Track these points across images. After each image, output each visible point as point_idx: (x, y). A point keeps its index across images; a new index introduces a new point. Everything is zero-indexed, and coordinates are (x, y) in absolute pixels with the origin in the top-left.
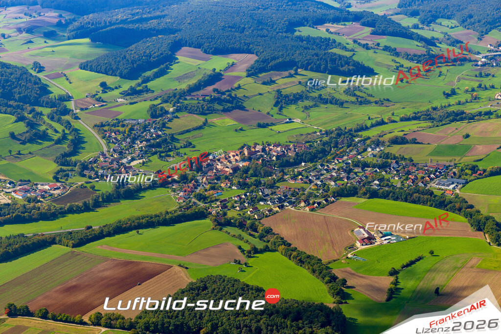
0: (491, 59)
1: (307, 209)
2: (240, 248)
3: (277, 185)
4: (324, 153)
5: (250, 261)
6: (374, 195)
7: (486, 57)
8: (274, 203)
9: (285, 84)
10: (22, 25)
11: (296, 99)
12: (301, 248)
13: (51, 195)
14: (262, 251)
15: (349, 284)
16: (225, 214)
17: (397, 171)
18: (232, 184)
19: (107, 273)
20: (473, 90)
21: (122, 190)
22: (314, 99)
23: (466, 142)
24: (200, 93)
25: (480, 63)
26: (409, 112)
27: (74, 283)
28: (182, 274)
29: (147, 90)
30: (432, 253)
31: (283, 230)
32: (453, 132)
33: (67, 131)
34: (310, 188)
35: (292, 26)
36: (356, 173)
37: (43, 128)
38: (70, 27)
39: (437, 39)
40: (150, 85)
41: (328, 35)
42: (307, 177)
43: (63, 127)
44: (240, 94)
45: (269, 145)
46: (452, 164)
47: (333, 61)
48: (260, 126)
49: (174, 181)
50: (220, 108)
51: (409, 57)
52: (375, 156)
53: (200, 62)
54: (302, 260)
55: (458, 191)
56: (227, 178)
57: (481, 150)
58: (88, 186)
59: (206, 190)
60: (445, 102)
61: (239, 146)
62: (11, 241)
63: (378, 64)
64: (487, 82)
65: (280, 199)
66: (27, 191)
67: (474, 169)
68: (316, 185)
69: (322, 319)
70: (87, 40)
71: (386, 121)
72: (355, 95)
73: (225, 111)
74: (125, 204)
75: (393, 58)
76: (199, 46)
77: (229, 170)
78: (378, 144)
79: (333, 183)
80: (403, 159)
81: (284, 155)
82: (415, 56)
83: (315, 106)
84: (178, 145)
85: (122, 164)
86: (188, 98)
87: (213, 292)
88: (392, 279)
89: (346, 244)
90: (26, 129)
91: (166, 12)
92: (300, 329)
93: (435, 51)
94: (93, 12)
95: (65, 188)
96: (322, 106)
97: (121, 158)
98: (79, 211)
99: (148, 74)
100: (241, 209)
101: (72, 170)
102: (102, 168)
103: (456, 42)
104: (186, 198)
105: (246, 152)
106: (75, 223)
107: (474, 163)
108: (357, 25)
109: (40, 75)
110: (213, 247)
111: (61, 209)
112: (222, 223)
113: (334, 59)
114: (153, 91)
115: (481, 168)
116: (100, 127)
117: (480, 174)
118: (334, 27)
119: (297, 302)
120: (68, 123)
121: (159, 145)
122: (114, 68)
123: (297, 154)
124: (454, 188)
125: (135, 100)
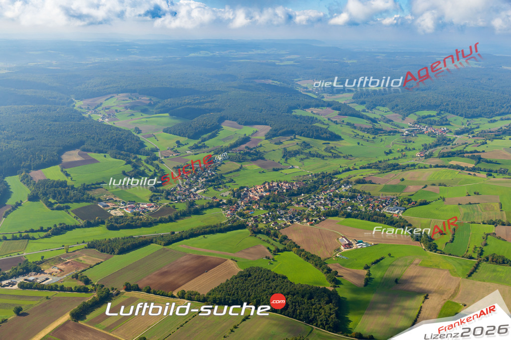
0: (411, 132)
1: (308, 224)
2: (268, 248)
3: (288, 207)
4: (315, 188)
5: (276, 257)
6: (349, 216)
7: (408, 131)
8: (287, 219)
9: (288, 144)
10: (128, 105)
11: (295, 153)
12: (307, 250)
13: (148, 211)
14: (282, 251)
15: (339, 274)
16: (257, 226)
17: (362, 201)
18: (260, 207)
19: (186, 263)
20: (402, 151)
21: (192, 209)
22: (306, 154)
23: (402, 183)
24: (238, 149)
25: (405, 134)
26: (365, 164)
27: (166, 270)
28: (234, 265)
29: (205, 146)
30: (390, 255)
31: (294, 237)
32: (394, 177)
33: (157, 171)
34: (308, 210)
35: (290, 109)
36: (336, 201)
37: (142, 168)
38: (157, 106)
39: (378, 119)
40: (206, 143)
41: (312, 115)
42: (306, 203)
43: (154, 168)
44: (261, 150)
45: (281, 182)
46: (395, 197)
47: (317, 131)
48: (275, 170)
49: (224, 204)
50: (250, 158)
51: (362, 129)
52: (346, 191)
53: (236, 130)
54: (308, 257)
55: (400, 215)
56: (256, 202)
57: (412, 189)
58: (171, 205)
59: (244, 210)
60: (386, 158)
61: (263, 183)
62: (126, 240)
63: (343, 133)
64: (410, 146)
65: (290, 217)
66: (133, 208)
67: (409, 201)
68: (312, 208)
69: (327, 299)
70: (167, 114)
71: (351, 168)
72: (331, 152)
73: (253, 160)
74: (194, 217)
75: (352, 129)
76: (235, 120)
77: (258, 198)
78: (348, 183)
79: (322, 207)
80: (364, 193)
81: (290, 189)
82: (366, 129)
83: (307, 158)
84: (225, 181)
85: (191, 192)
86: (230, 152)
87: (255, 278)
88: (366, 272)
89: (335, 248)
90: (132, 169)
91: (214, 99)
92: (313, 305)
93: (377, 126)
94: (170, 98)
95: (156, 206)
96: (312, 158)
97: (190, 189)
98: (166, 221)
99: (205, 136)
100: (267, 223)
101: (161, 195)
102: (179, 194)
103: (389, 121)
104: (232, 214)
105: (267, 187)
106: (163, 229)
107: (409, 197)
108: (329, 109)
109: (139, 135)
110: (252, 247)
111: (155, 220)
112: (256, 232)
113: (318, 130)
114: (208, 147)
115: (413, 200)
116: (177, 168)
117: (413, 204)
118: (316, 110)
119: (309, 286)
120: (158, 166)
121: (213, 181)
122: (184, 132)
123: (298, 188)
124: (398, 213)
125: (197, 152)
